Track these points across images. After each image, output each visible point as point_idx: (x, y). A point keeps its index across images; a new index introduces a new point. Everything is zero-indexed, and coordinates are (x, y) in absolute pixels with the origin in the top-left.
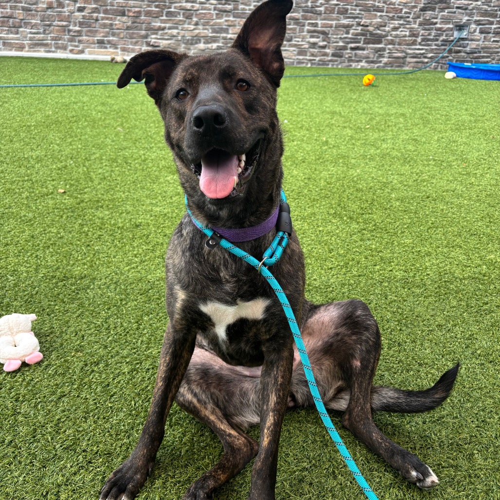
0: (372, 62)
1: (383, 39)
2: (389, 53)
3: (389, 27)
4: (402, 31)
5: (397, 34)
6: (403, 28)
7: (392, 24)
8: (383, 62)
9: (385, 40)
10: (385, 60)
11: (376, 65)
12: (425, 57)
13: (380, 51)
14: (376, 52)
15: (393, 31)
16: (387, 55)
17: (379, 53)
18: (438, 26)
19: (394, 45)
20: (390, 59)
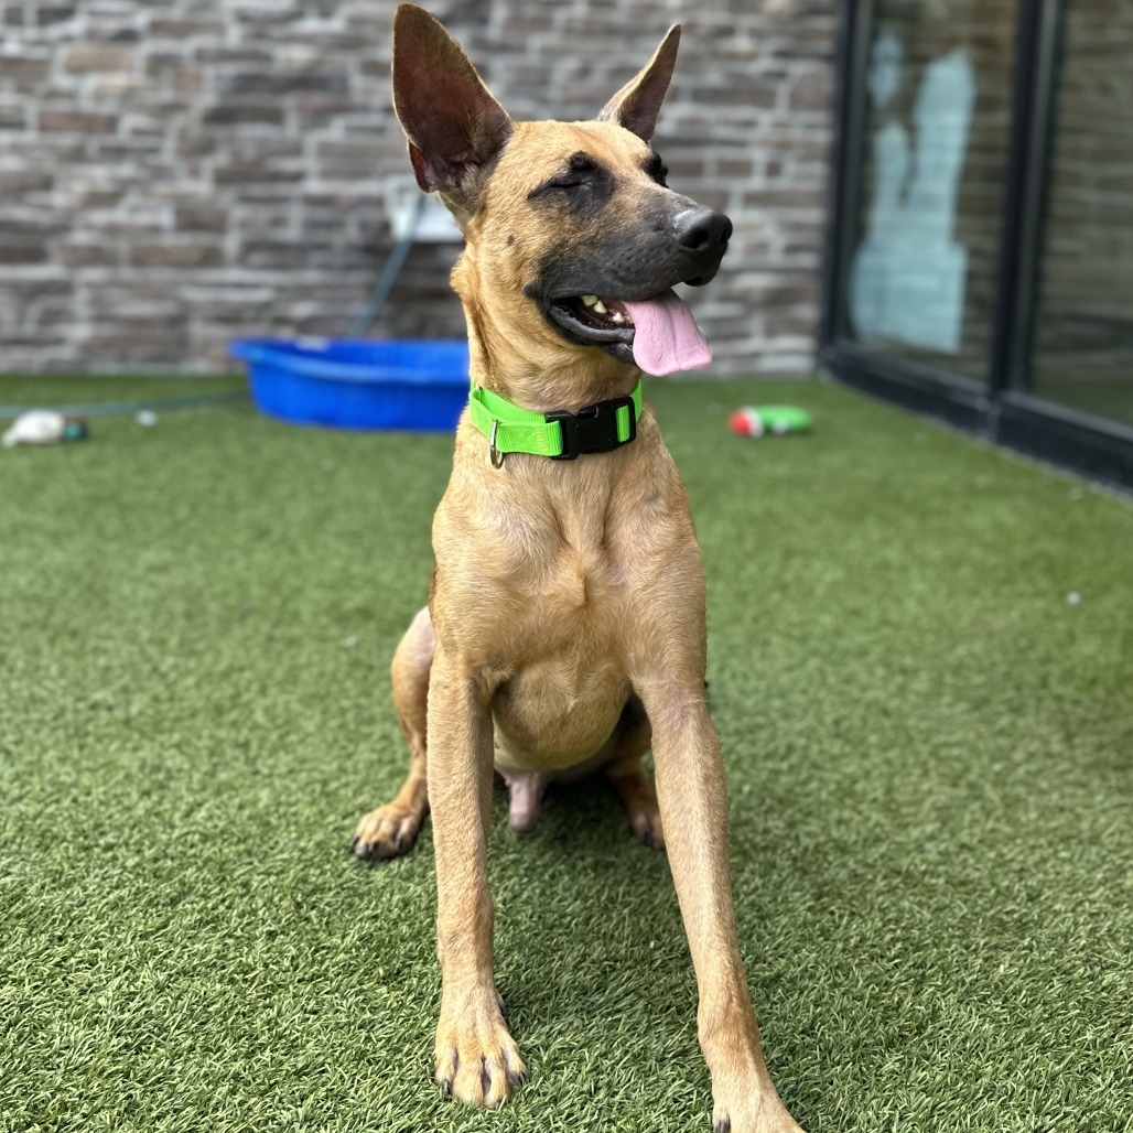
1: (52, 244)
2: (93, 301)
3: (67, 191)
5: (118, 223)
7: (80, 179)
8: (72, 341)
9: (61, 245)
10: (79, 332)
11: (41, 358)
15: (91, 208)
16: (84, 311)
17: (44, 302)
18: (314, 186)
19: (112, 266)
20: (109, 329)
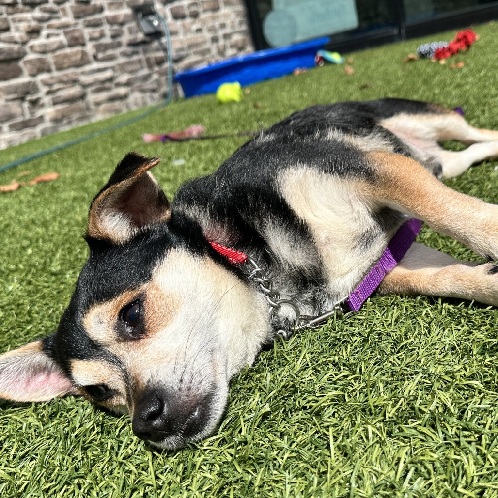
0: (25, 125)
1: (21, 64)
2: (49, 93)
3: (17, 29)
4: (48, 36)
5: (45, 45)
6: (49, 27)
7: (21, 21)
8: (47, 118)
9: (25, 62)
10: (49, 112)
11: (38, 130)
12: (118, 85)
13: (28, 93)
14: (22, 99)
15: (31, 38)
16: (46, 100)
17: (29, 98)
19: (49, 71)
20: (59, 107)
